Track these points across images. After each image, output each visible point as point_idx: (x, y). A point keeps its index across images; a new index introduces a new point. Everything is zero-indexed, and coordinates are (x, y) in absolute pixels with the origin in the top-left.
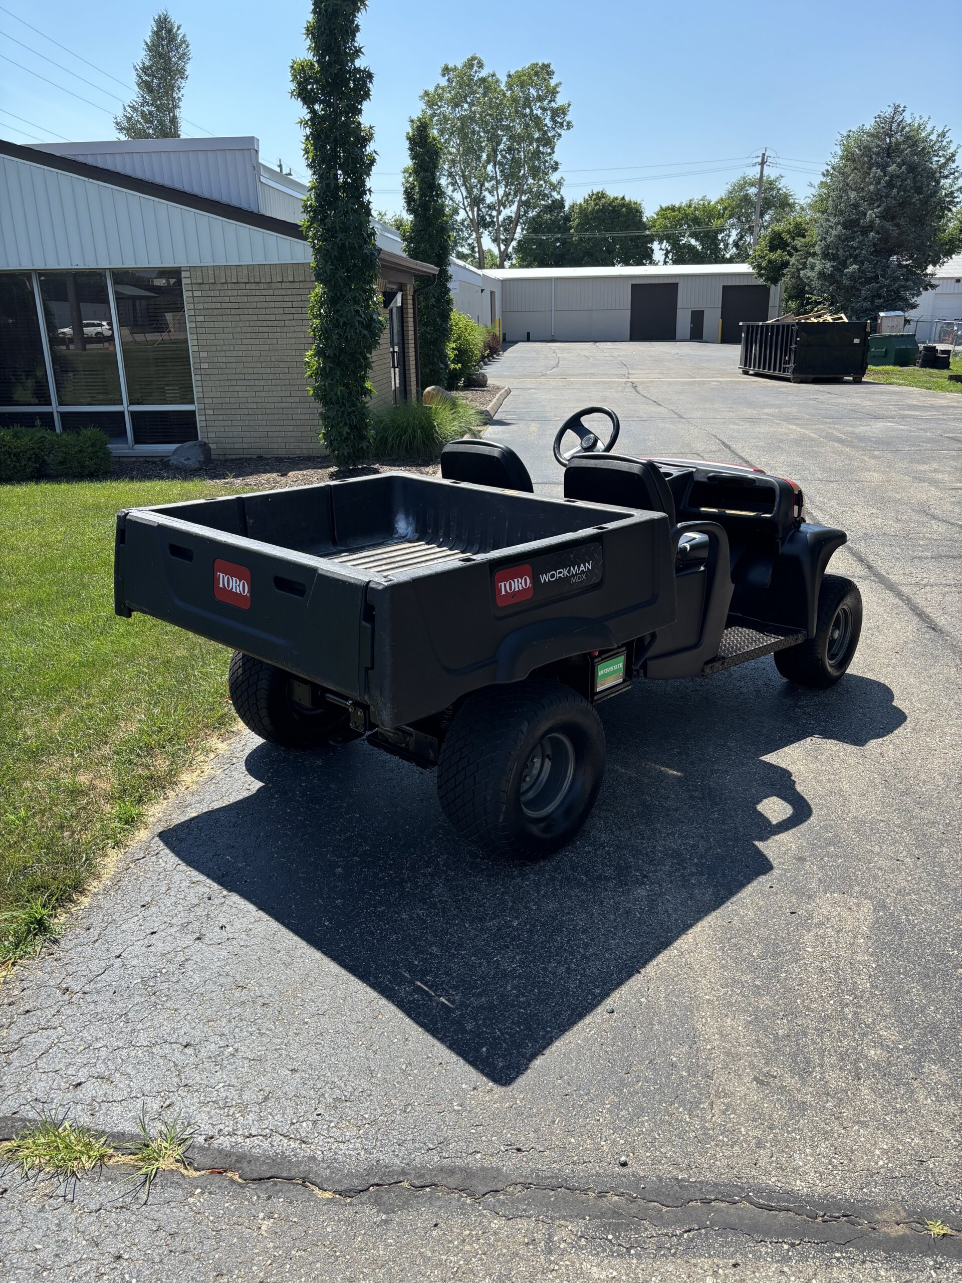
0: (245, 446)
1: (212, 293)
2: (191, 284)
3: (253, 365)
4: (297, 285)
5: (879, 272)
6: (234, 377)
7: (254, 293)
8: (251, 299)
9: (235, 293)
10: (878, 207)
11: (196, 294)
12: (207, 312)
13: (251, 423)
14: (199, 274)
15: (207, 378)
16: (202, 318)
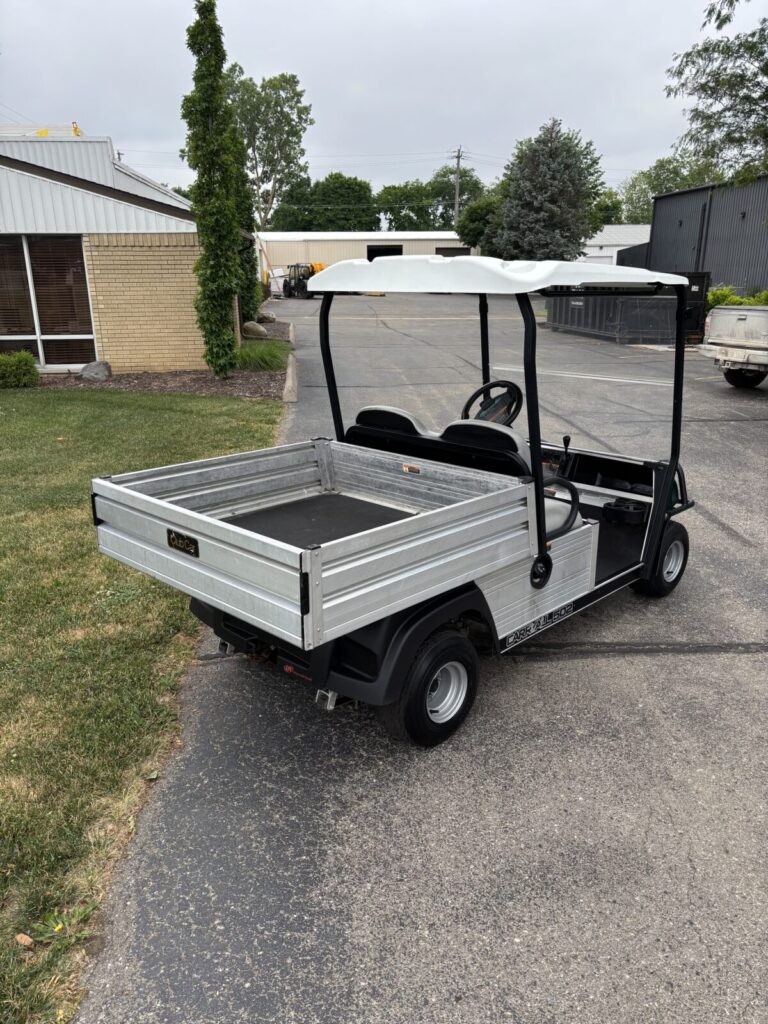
0: (133, 364)
1: (106, 253)
2: (91, 246)
3: (138, 306)
4: (171, 249)
5: (549, 240)
6: (123, 314)
7: (138, 253)
8: (137, 258)
9: (124, 253)
10: (546, 193)
11: (94, 253)
12: (102, 267)
13: (138, 348)
14: (96, 239)
15: (103, 315)
16: (99, 272)
